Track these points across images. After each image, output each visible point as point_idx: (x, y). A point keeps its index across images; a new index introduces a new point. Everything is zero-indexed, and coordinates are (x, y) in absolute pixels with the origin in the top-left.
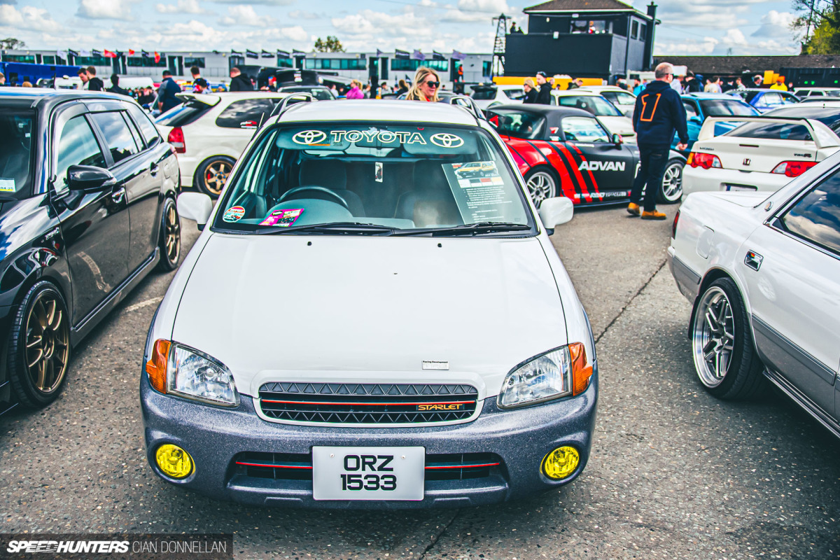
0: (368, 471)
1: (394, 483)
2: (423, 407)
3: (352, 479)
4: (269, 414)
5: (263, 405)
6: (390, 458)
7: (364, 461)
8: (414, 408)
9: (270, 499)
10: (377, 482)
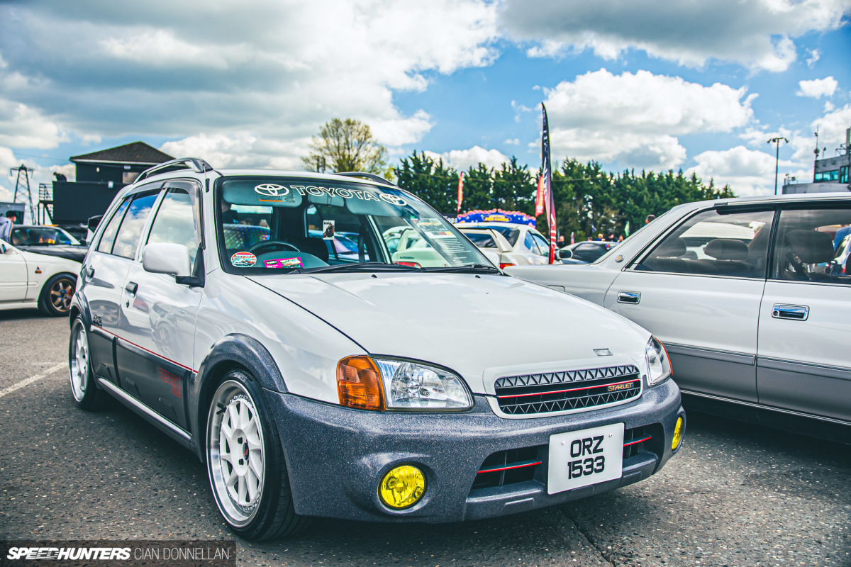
0: (587, 456)
1: (602, 464)
2: (613, 387)
3: (576, 465)
4: (506, 411)
5: (501, 402)
6: (601, 438)
7: (584, 444)
8: (605, 389)
9: (509, 505)
10: (591, 466)
